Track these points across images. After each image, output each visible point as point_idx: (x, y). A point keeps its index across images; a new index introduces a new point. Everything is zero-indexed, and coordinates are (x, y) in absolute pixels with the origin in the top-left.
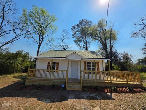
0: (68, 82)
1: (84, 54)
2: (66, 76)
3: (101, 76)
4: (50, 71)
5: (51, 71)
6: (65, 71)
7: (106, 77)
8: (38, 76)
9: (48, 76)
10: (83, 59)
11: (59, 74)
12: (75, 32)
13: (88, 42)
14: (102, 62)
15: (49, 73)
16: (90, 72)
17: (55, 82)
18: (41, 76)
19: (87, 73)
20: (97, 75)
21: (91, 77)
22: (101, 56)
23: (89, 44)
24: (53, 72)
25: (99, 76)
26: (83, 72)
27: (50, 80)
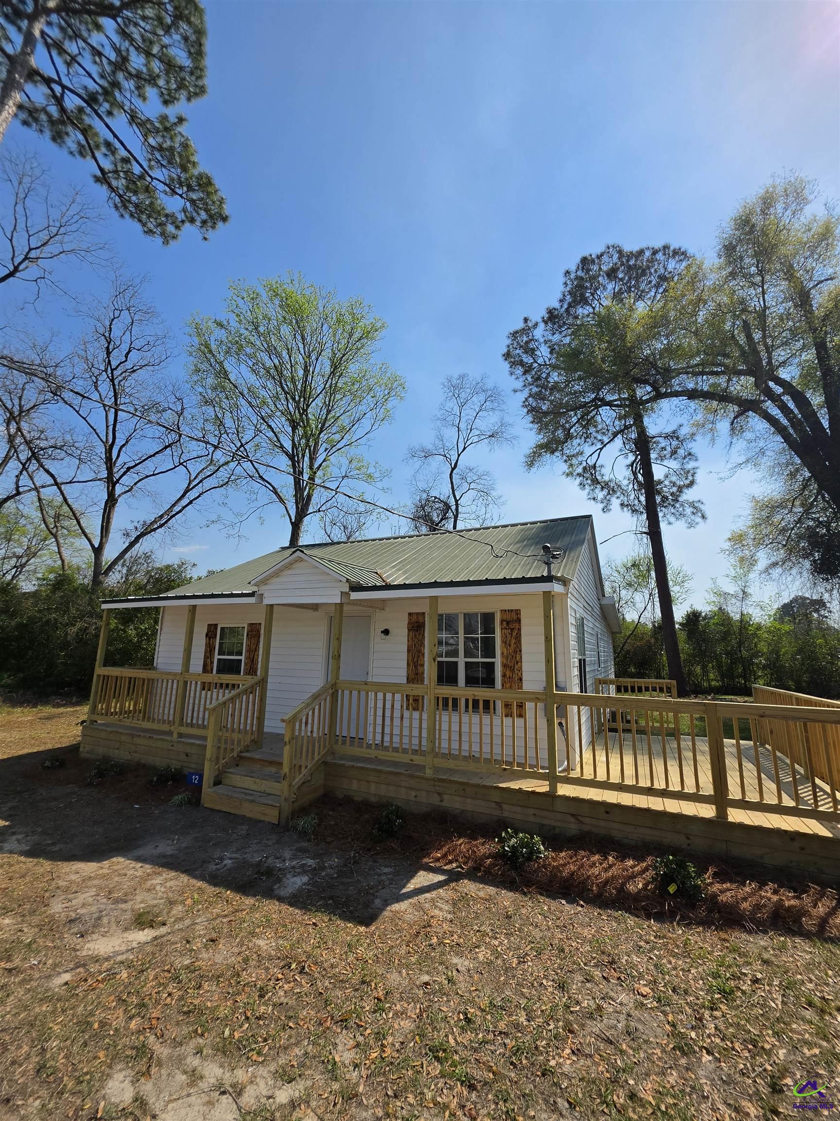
5: (181, 684)
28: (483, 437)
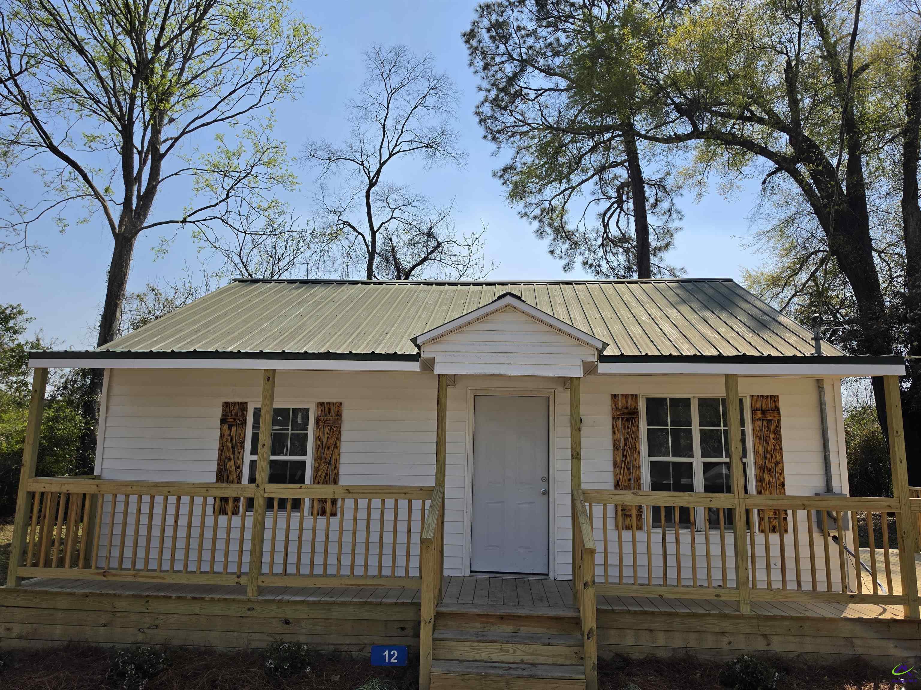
0: (439, 616)
1: (608, 314)
2: (415, 550)
3: (804, 552)
4: (250, 503)
5: (259, 504)
6: (403, 503)
7: (859, 566)
8: (128, 553)
9: (233, 557)
10: (604, 368)
11: (348, 526)
12: (512, 80)
13: (659, 185)
14: (812, 398)
15: (236, 520)
16: (685, 512)
17: (303, 613)
18: (154, 554)
19: (647, 516)
20: (760, 538)
21: (686, 563)
22: (809, 335)
23: (665, 205)
24: (282, 515)
25: (775, 552)
26: (597, 509)
27: (252, 594)
28: (415, 145)
